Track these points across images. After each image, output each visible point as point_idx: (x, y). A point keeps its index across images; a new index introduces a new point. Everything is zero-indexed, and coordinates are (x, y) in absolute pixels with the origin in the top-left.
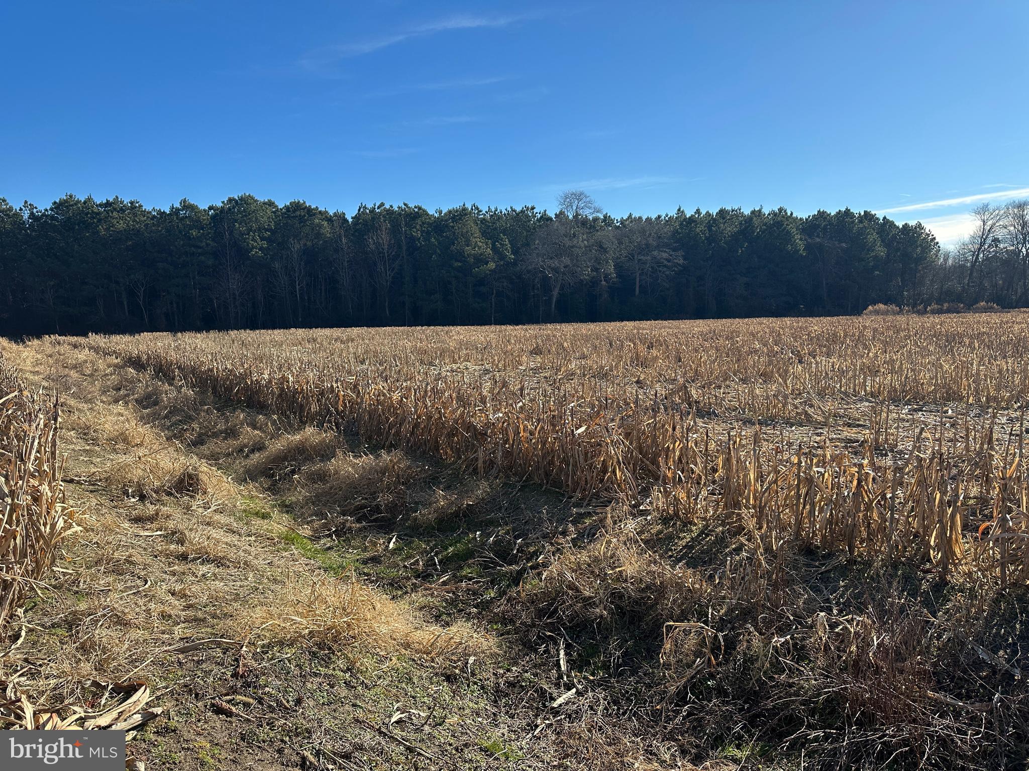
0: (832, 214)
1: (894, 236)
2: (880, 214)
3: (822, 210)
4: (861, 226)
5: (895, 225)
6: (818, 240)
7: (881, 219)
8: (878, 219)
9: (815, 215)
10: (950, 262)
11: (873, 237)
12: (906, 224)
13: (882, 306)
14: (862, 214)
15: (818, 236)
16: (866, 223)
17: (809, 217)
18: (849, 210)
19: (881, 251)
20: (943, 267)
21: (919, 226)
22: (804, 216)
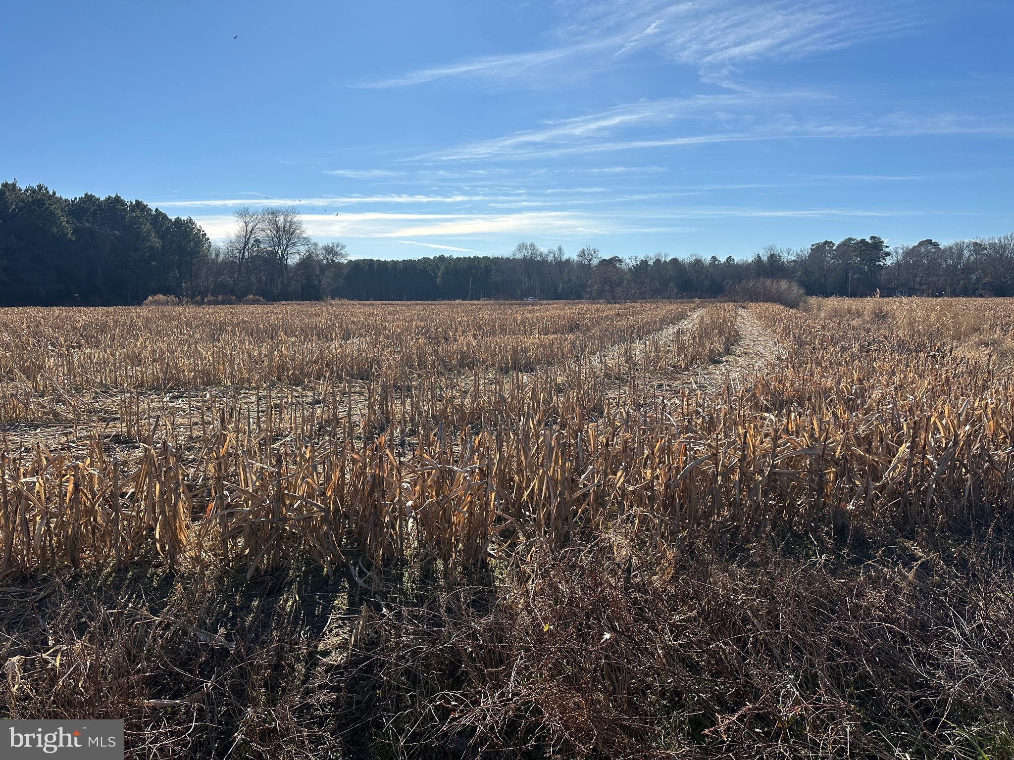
0: (102, 199)
1: (168, 229)
2: (152, 206)
3: (89, 194)
4: (134, 215)
5: (167, 218)
6: (88, 225)
7: (154, 210)
8: (150, 209)
9: (82, 198)
10: (221, 257)
11: (147, 227)
12: (178, 218)
13: (161, 297)
14: (134, 203)
15: (87, 221)
16: (138, 213)
17: (75, 199)
18: (119, 197)
19: (156, 241)
20: (215, 262)
21: (190, 221)
22: (70, 198)
